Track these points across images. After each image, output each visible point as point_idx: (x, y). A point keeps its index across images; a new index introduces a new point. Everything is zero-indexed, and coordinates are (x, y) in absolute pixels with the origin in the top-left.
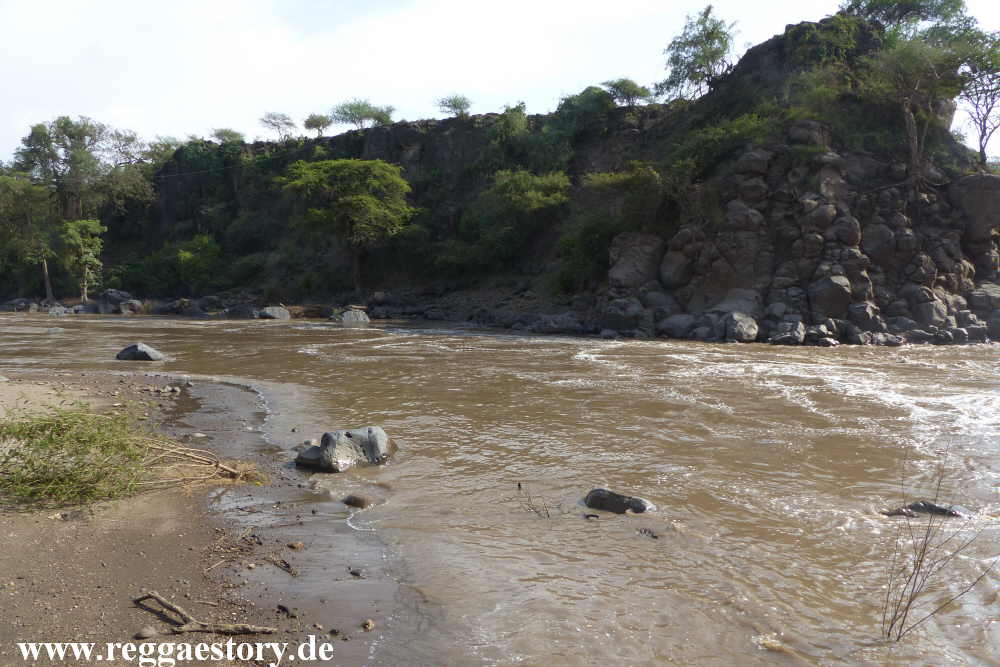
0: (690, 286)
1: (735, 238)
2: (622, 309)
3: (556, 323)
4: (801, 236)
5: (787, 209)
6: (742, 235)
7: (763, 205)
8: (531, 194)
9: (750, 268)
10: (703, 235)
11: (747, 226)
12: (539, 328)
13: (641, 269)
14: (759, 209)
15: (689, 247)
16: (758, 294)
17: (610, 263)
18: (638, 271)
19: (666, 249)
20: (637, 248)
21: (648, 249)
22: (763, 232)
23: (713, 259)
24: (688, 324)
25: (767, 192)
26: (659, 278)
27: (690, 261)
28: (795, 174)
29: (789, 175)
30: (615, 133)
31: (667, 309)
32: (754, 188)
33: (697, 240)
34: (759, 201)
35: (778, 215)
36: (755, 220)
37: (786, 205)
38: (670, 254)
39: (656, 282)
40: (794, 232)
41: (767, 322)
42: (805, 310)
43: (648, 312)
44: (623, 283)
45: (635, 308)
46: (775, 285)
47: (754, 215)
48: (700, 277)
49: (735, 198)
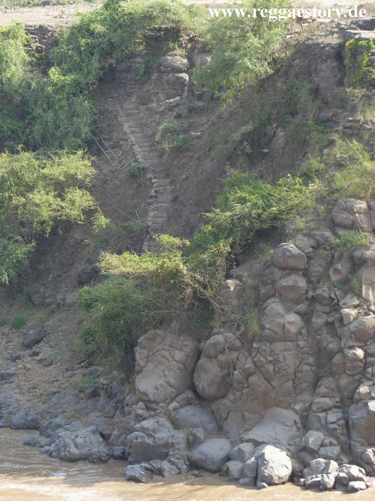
0: (225, 401)
1: (272, 351)
2: (149, 436)
3: (76, 446)
4: (341, 350)
5: (328, 313)
6: (278, 346)
7: (302, 307)
8: (37, 197)
9: (290, 384)
10: (238, 343)
11: (285, 336)
12: (58, 451)
13: (172, 380)
14: (297, 313)
15: (222, 358)
16: (297, 418)
17: (137, 368)
18: (168, 383)
19: (198, 354)
20: (165, 353)
21: (179, 355)
22: (302, 343)
23: (249, 375)
24: (222, 454)
25: (307, 292)
26: (193, 388)
27: (225, 372)
28: (337, 271)
29: (331, 272)
30: (155, 76)
31: (200, 433)
32: (293, 288)
33: (231, 349)
34: (298, 303)
35: (318, 320)
36: (293, 329)
37: (327, 309)
38: (203, 360)
39: (189, 394)
40: (332, 346)
41: (303, 455)
42: (343, 438)
43: (180, 437)
44: (151, 397)
45: (165, 433)
46: (314, 408)
47: (293, 320)
48: (238, 394)
49: (274, 296)
